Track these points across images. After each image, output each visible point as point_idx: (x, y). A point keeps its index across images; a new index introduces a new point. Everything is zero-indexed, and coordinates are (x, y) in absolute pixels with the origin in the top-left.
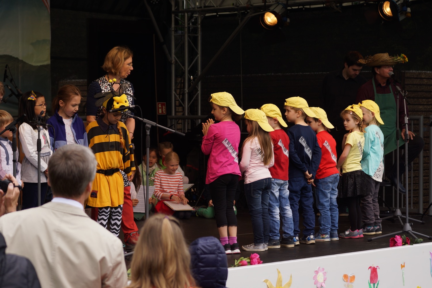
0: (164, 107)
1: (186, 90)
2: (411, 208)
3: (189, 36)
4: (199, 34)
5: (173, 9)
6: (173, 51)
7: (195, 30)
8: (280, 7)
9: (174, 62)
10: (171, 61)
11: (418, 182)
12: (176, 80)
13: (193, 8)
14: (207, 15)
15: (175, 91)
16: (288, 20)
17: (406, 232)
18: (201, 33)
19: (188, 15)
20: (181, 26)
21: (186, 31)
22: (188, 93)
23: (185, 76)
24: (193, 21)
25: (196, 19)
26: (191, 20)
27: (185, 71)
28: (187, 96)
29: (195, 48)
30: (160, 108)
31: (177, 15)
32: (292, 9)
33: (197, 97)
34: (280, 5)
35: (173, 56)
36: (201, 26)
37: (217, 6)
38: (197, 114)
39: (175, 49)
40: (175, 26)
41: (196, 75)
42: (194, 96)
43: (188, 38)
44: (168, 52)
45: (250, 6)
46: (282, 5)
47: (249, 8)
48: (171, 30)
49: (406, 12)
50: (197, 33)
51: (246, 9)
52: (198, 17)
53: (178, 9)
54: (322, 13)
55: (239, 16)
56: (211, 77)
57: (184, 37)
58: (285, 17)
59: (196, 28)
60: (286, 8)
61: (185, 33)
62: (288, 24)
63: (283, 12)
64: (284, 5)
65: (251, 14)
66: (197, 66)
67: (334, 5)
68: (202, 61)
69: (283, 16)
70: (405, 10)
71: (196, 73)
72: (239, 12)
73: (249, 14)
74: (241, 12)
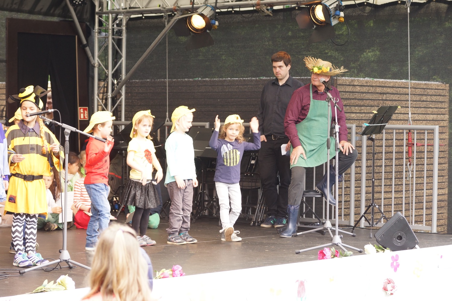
0: (86, 112)
1: (110, 95)
2: (342, 220)
3: (113, 39)
4: (124, 36)
5: (97, 10)
6: (96, 54)
7: (120, 33)
8: (209, 9)
9: (97, 65)
10: (94, 64)
11: (349, 193)
12: (99, 84)
13: (118, 9)
14: (132, 16)
15: (98, 96)
16: (217, 23)
17: (335, 244)
18: (126, 35)
19: (112, 16)
21: (110, 33)
22: (111, 97)
23: (108, 79)
24: (118, 22)
25: (121, 20)
26: (116, 21)
27: (108, 74)
28: (110, 101)
29: (120, 51)
30: (82, 113)
31: (101, 16)
32: (221, 11)
33: (121, 102)
34: (208, 7)
35: (96, 58)
36: (127, 29)
37: (143, 8)
38: (120, 120)
39: (99, 52)
40: (98, 28)
41: (119, 79)
42: (117, 101)
43: (112, 40)
44: (91, 55)
45: (177, 8)
46: (210, 7)
47: (176, 10)
48: (94, 32)
49: (339, 16)
50: (121, 35)
51: (173, 11)
52: (123, 18)
53: (102, 10)
54: (252, 17)
55: (166, 19)
56: (135, 81)
57: (108, 39)
58: (213, 19)
59: (121, 30)
60: (214, 10)
61: (109, 35)
62: (216, 27)
63: (211, 14)
64: (213, 7)
65: (178, 17)
66: (121, 70)
67: (264, 8)
68: (126, 64)
69: (211, 19)
70: (338, 14)
71: (120, 76)
72: (165, 14)
73: (176, 16)
74: (167, 14)
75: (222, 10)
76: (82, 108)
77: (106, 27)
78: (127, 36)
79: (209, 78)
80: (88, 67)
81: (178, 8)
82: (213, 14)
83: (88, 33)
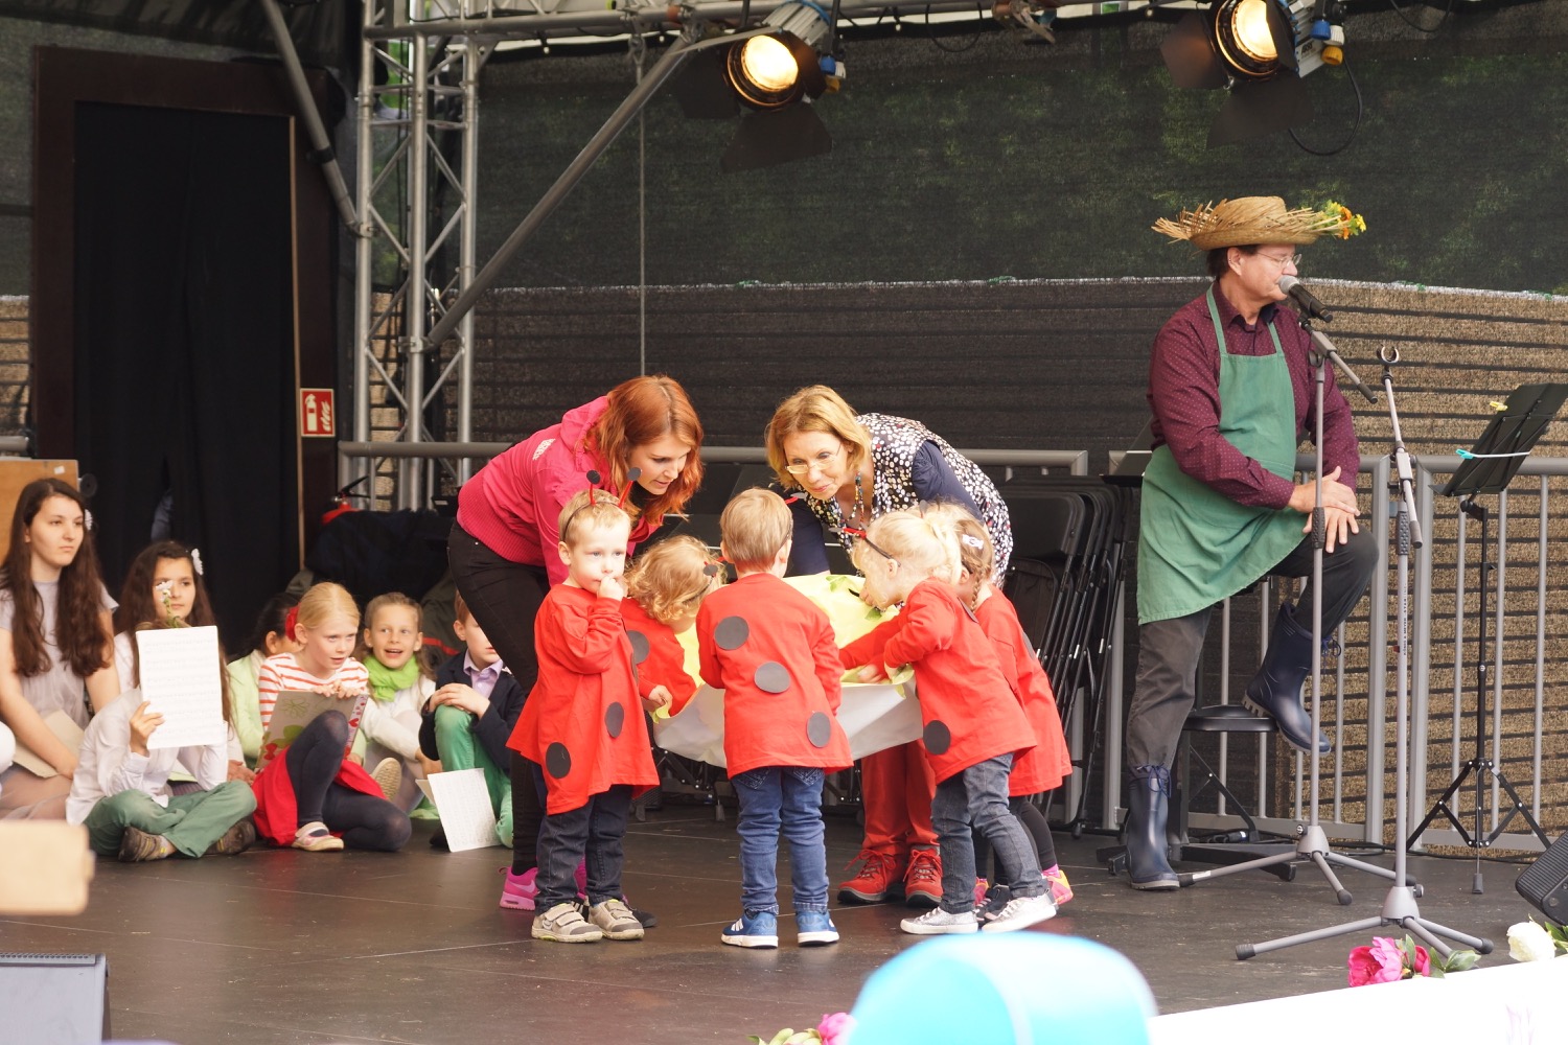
0: (326, 407)
1: (417, 340)
2: (1334, 820)
3: (430, 130)
4: (470, 119)
5: (369, 20)
6: (365, 187)
7: (453, 107)
8: (808, 15)
9: (368, 230)
10: (358, 225)
12: (373, 303)
13: (450, 18)
14: (503, 46)
15: (371, 347)
16: (840, 70)
17: (1396, 921)
18: (477, 117)
19: (427, 43)
20: (397, 90)
21: (420, 107)
22: (422, 353)
23: (411, 286)
24: (446, 68)
25: (459, 61)
26: (439, 65)
27: (411, 266)
28: (417, 364)
29: (454, 177)
30: (312, 411)
31: (383, 46)
32: (855, 25)
33: (457, 370)
34: (806, 9)
35: (366, 205)
36: (481, 92)
37: (547, 13)
38: (455, 438)
39: (373, 181)
40: (373, 90)
41: (452, 283)
42: (442, 367)
43: (427, 135)
44: (346, 192)
45: (681, 13)
46: (814, 8)
47: (678, 22)
48: (357, 102)
49: (1327, 42)
50: (460, 117)
51: (664, 24)
52: (465, 52)
53: (388, 19)
54: (972, 45)
55: (638, 53)
56: (512, 292)
57: (410, 134)
58: (826, 55)
59: (457, 99)
60: (831, 22)
61: (415, 118)
62: (837, 86)
63: (820, 35)
64: (824, 8)
65: (685, 44)
66: (458, 248)
67: (1026, 12)
68: (477, 228)
69: (819, 54)
70: (1322, 33)
71: (455, 273)
72: (637, 35)
73: (677, 44)
74: (644, 35)
75: (861, 22)
76: (314, 393)
77: (401, 87)
78: (480, 120)
79: (798, 282)
80: (335, 237)
81: (687, 14)
82: (825, 35)
83: (336, 107)
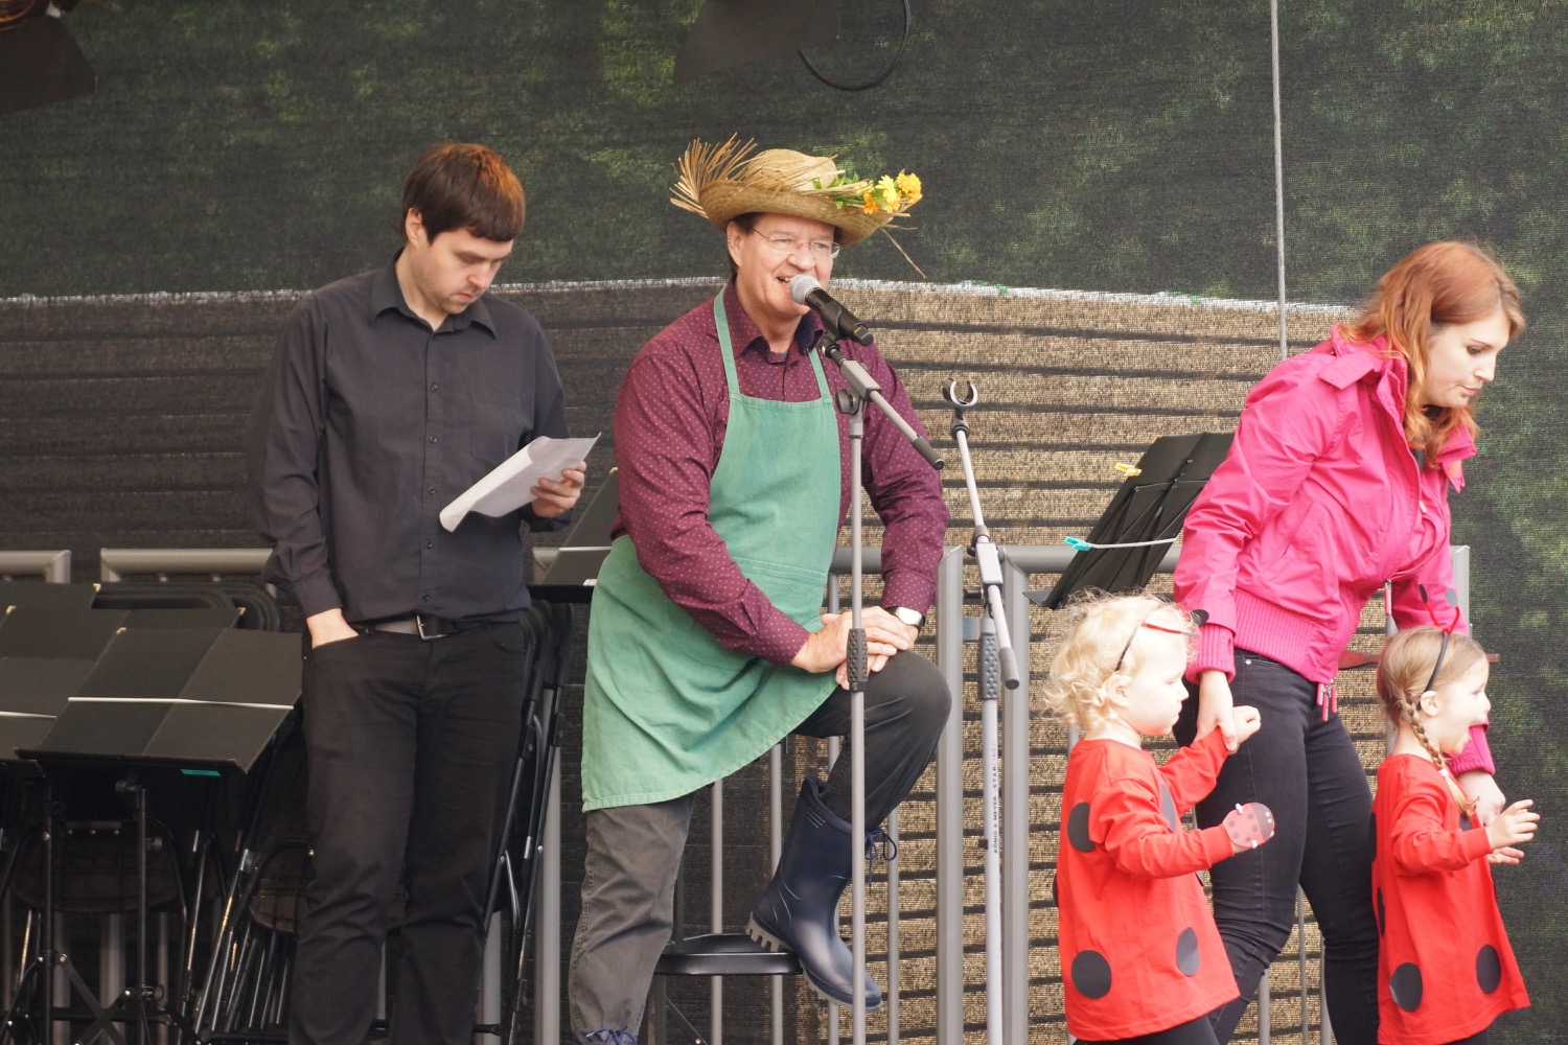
79: (39, 295)
